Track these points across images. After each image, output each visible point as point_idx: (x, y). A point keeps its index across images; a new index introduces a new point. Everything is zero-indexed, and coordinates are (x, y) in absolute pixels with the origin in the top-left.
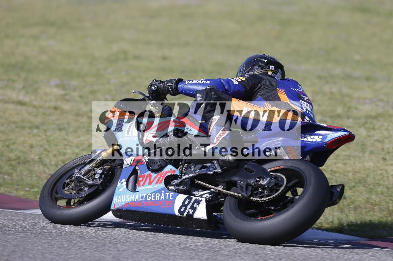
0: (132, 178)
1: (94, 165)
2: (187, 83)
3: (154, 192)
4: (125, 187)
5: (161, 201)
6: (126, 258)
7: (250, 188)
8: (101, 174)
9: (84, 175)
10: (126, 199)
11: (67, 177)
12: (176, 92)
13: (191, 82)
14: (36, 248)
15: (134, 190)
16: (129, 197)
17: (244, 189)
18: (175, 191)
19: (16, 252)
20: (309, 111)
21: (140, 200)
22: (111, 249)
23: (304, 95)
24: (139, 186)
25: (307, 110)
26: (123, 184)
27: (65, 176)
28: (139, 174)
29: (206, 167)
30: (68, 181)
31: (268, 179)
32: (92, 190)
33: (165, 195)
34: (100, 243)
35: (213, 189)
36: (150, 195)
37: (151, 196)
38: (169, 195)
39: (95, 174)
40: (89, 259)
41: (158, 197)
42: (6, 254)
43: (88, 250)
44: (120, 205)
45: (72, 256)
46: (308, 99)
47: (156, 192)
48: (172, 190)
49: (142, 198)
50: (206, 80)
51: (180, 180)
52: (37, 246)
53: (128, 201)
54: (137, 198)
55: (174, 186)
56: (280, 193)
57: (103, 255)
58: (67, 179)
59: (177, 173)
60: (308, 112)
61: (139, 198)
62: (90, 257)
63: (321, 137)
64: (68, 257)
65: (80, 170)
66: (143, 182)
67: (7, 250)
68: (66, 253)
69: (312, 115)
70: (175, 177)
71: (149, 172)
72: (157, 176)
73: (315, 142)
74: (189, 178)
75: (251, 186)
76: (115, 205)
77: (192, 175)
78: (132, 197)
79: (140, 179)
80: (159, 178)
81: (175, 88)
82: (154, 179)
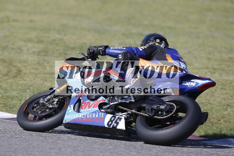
0: (77, 104)
1: (53, 96)
2: (111, 48)
3: (91, 113)
4: (73, 109)
5: (96, 118)
7: (154, 111)
8: (57, 102)
9: (46, 102)
10: (73, 116)
11: (35, 103)
12: (104, 53)
13: (114, 48)
15: (78, 111)
16: (75, 116)
17: (150, 111)
18: (105, 113)
21: (83, 117)
24: (82, 109)
25: (183, 67)
26: (71, 108)
27: (34, 102)
28: (82, 102)
29: (125, 98)
30: (36, 105)
31: (166, 105)
32: (52, 111)
33: (99, 115)
35: (130, 111)
37: (90, 115)
38: (101, 115)
39: (53, 102)
41: (94, 116)
44: (69, 121)
46: (184, 61)
47: (93, 113)
48: (102, 112)
49: (84, 116)
50: (123, 47)
51: (108, 106)
53: (74, 118)
54: (80, 116)
55: (104, 109)
58: (35, 104)
59: (107, 101)
61: (82, 116)
63: (195, 83)
65: (44, 99)
66: (85, 106)
70: (105, 104)
71: (89, 101)
72: (94, 103)
73: (192, 86)
74: (114, 105)
75: (155, 110)
76: (66, 121)
77: (116, 103)
78: (77, 115)
79: (83, 105)
80: (95, 104)
81: (104, 51)
82: (92, 105)
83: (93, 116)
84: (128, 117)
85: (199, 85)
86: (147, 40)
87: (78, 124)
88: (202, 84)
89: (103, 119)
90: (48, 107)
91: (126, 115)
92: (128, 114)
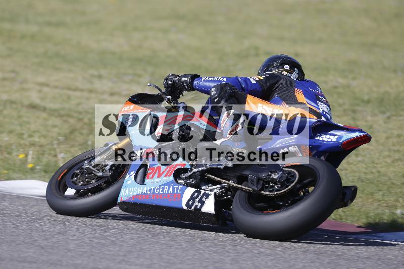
0: (141, 171)
2: (203, 79)
3: (162, 185)
4: (133, 179)
5: (169, 195)
6: (244, 260)
7: (261, 182)
8: (111, 166)
9: (94, 167)
10: (134, 191)
12: (191, 88)
13: (207, 79)
14: (154, 248)
15: (142, 183)
16: (137, 190)
17: (255, 183)
18: (184, 185)
19: (133, 252)
20: (326, 112)
21: (148, 193)
22: (230, 251)
23: (322, 96)
24: (148, 178)
25: (323, 111)
26: (131, 177)
28: (148, 167)
31: (281, 173)
32: (102, 182)
33: (174, 189)
34: (220, 245)
36: (159, 187)
37: (160, 189)
38: (178, 188)
39: (106, 166)
40: (207, 261)
42: (121, 254)
43: (206, 251)
44: (127, 198)
45: (190, 257)
46: (326, 101)
47: (164, 185)
48: (181, 184)
49: (150, 190)
50: (223, 78)
51: (190, 174)
52: (154, 247)
53: (135, 194)
54: (145, 191)
55: (183, 179)
56: (290, 189)
57: (222, 257)
58: (77, 170)
59: (188, 166)
60: (324, 113)
61: (147, 191)
62: (208, 259)
63: (336, 137)
64: (186, 258)
65: (90, 162)
66: (152, 175)
67: (123, 250)
68: (184, 255)
69: (329, 117)
70: (185, 170)
71: (159, 165)
72: (167, 168)
73: (331, 141)
74: (199, 171)
75: (263, 180)
76: (122, 198)
77: (203, 168)
78: (140, 189)
79: (149, 172)
80: (169, 171)
81: (191, 83)
82: (163, 172)
83: (165, 190)
84: (222, 192)
85: (343, 140)
86: (268, 66)
87: (141, 204)
88: (348, 139)
89: (181, 196)
90: (96, 175)
91: (220, 189)
92: (223, 187)
